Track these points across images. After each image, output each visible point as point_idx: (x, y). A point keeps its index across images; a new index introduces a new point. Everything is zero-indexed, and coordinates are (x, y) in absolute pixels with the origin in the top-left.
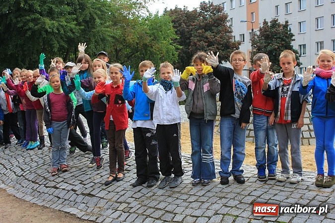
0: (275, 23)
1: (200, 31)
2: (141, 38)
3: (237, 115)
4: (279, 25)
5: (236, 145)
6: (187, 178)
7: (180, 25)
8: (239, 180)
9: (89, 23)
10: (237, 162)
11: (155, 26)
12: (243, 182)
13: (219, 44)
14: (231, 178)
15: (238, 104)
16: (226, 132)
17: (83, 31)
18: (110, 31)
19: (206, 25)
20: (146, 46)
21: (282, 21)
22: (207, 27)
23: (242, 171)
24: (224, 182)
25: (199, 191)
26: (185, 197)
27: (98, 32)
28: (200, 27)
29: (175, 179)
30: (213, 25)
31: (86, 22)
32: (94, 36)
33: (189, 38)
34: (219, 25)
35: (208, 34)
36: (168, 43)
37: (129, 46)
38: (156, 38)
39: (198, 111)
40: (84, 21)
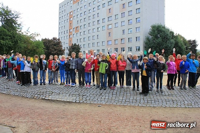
0: (75, 44)
1: (52, 46)
2: (33, 47)
3: (44, 69)
4: (76, 45)
5: (44, 76)
6: (32, 84)
7: (46, 44)
8: (44, 84)
9: (16, 42)
10: (44, 80)
11: (38, 44)
12: (45, 84)
13: (58, 50)
14: (43, 84)
15: (44, 67)
16: (41, 73)
17: (14, 45)
18: (23, 45)
19: (54, 44)
20: (34, 50)
21: (77, 44)
22: (55, 45)
23: (45, 82)
24: (41, 84)
25: (35, 87)
26: (31, 88)
27: (19, 45)
28: (53, 45)
29: (30, 84)
30: (57, 44)
31: (15, 42)
32: (18, 46)
33: (49, 48)
34: (58, 44)
35: (55, 47)
36: (42, 49)
37: (29, 50)
38: (37, 48)
39: (34, 68)
40: (14, 41)
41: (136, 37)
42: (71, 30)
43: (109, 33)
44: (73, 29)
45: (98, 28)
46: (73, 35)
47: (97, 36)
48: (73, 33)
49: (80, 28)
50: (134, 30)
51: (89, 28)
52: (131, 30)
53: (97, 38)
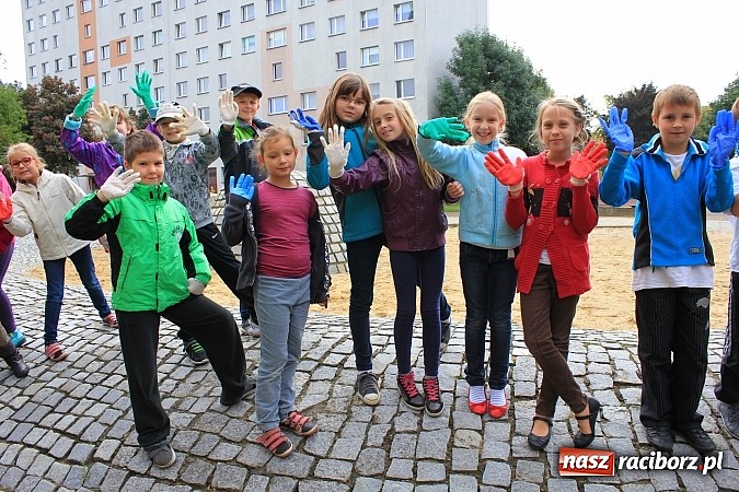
41: (398, 83)
42: (90, 55)
43: (275, 65)
44: (99, 50)
45: (221, 45)
46: (100, 75)
47: (218, 78)
48: (103, 66)
49: (133, 47)
50: (386, 53)
51: (180, 46)
52: (373, 52)
53: (218, 87)
